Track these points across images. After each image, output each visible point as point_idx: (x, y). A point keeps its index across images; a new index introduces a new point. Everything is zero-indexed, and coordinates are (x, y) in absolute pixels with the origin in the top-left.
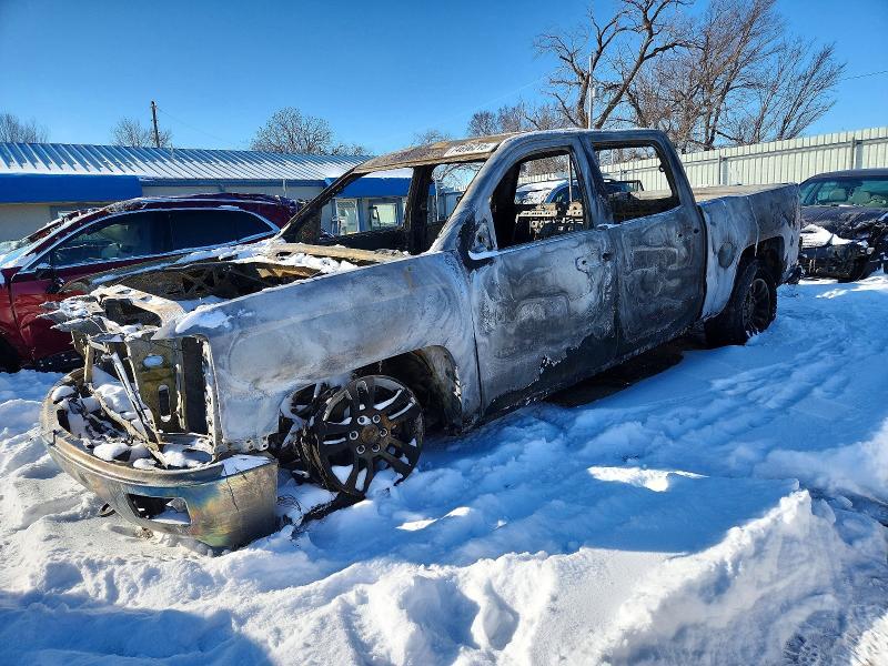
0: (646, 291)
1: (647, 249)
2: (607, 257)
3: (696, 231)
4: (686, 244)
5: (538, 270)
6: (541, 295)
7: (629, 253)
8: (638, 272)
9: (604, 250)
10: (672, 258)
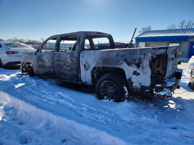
0: (60, 67)
1: (60, 58)
2: (52, 58)
3: (75, 57)
4: (72, 60)
5: (41, 57)
6: (41, 61)
7: (56, 58)
8: (58, 62)
9: (52, 57)
10: (67, 62)
